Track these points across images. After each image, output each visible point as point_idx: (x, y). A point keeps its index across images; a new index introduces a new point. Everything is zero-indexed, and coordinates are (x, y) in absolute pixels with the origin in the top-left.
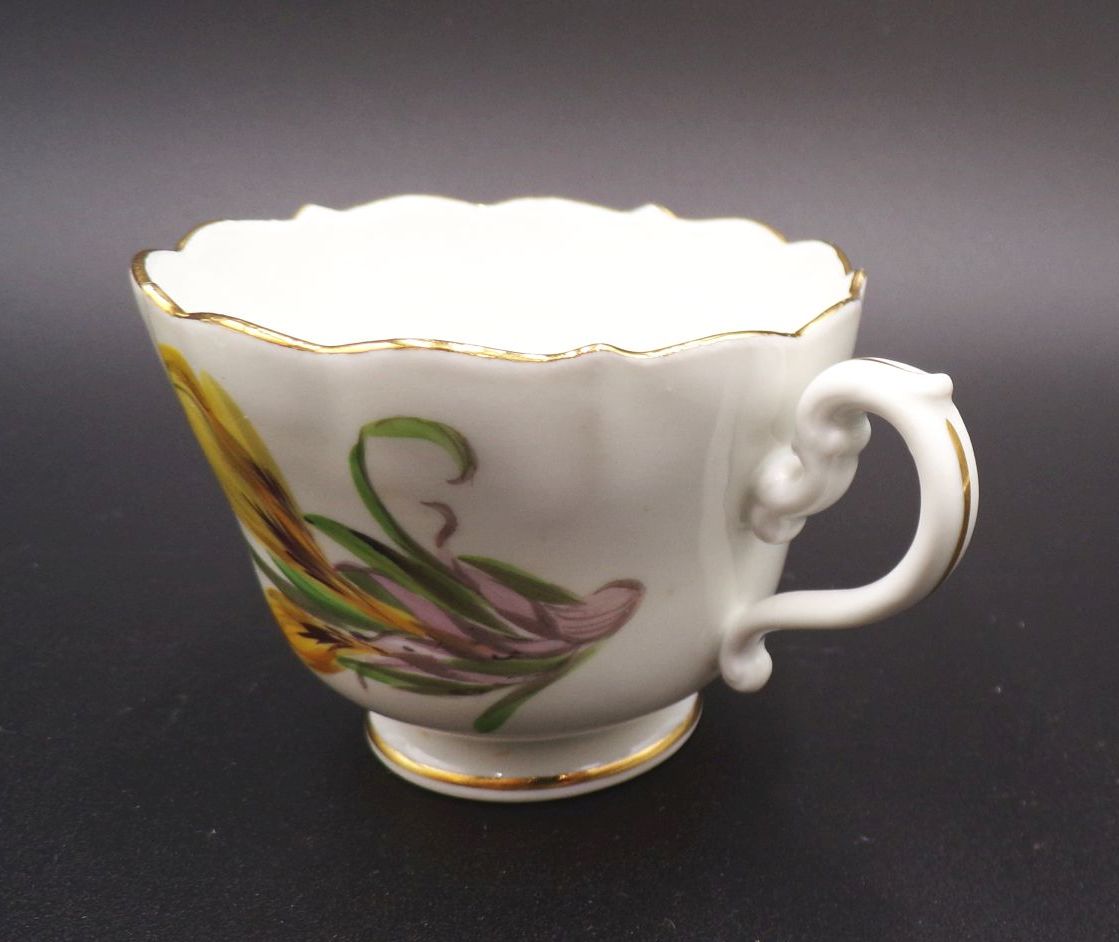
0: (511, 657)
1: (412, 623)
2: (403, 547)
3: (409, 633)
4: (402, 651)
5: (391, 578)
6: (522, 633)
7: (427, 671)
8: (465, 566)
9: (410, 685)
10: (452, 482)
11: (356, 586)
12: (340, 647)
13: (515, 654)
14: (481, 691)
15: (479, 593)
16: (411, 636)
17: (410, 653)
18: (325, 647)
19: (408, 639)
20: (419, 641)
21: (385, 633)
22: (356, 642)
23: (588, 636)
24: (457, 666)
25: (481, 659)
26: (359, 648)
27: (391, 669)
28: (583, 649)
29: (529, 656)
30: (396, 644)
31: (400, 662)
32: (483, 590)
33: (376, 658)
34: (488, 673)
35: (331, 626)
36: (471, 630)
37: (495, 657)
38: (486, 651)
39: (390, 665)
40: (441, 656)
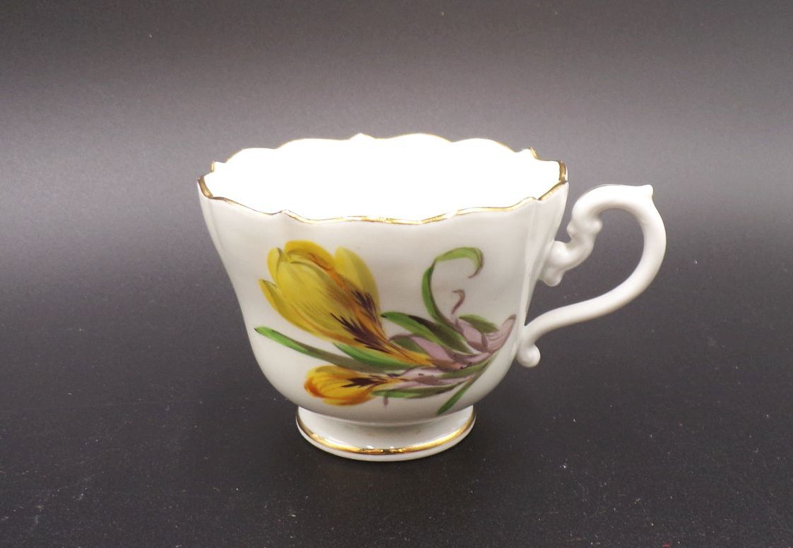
0: (468, 366)
1: (427, 360)
2: (435, 318)
3: (423, 365)
4: (418, 376)
5: (422, 337)
6: (475, 352)
7: (429, 384)
8: (461, 321)
9: (416, 395)
10: (470, 277)
11: (400, 347)
12: (377, 385)
13: (470, 364)
14: (451, 388)
15: (463, 335)
16: (424, 367)
17: (421, 376)
18: (365, 388)
19: (423, 369)
20: (428, 368)
21: (409, 369)
22: (389, 379)
23: (498, 347)
24: (444, 378)
25: (455, 371)
26: (391, 382)
27: (409, 389)
28: (495, 354)
29: (475, 364)
30: (415, 373)
31: (415, 383)
32: (465, 333)
33: (401, 384)
34: (456, 377)
35: (374, 374)
36: (455, 357)
37: (462, 368)
38: (458, 366)
39: (409, 386)
40: (437, 374)
